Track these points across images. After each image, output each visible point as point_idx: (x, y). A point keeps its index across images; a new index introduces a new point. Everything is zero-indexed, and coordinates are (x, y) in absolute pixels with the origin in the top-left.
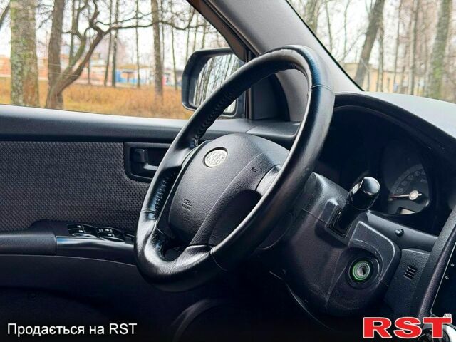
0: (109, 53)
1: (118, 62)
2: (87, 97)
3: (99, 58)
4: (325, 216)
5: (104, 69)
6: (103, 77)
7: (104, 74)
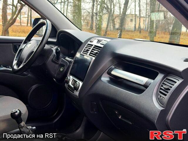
0: (29, 12)
1: (32, 16)
2: (19, 31)
3: (25, 14)
4: (53, 57)
5: (27, 19)
6: (27, 22)
7: (27, 20)
